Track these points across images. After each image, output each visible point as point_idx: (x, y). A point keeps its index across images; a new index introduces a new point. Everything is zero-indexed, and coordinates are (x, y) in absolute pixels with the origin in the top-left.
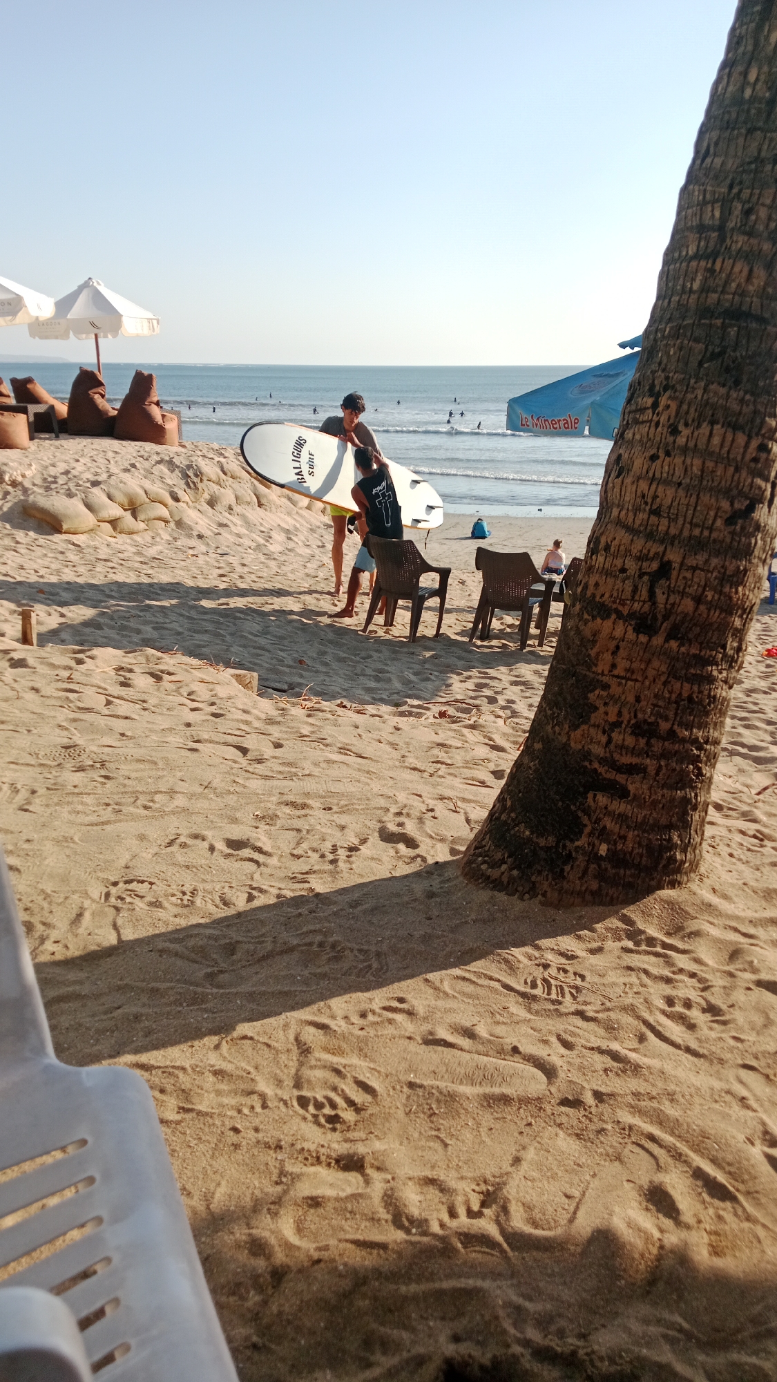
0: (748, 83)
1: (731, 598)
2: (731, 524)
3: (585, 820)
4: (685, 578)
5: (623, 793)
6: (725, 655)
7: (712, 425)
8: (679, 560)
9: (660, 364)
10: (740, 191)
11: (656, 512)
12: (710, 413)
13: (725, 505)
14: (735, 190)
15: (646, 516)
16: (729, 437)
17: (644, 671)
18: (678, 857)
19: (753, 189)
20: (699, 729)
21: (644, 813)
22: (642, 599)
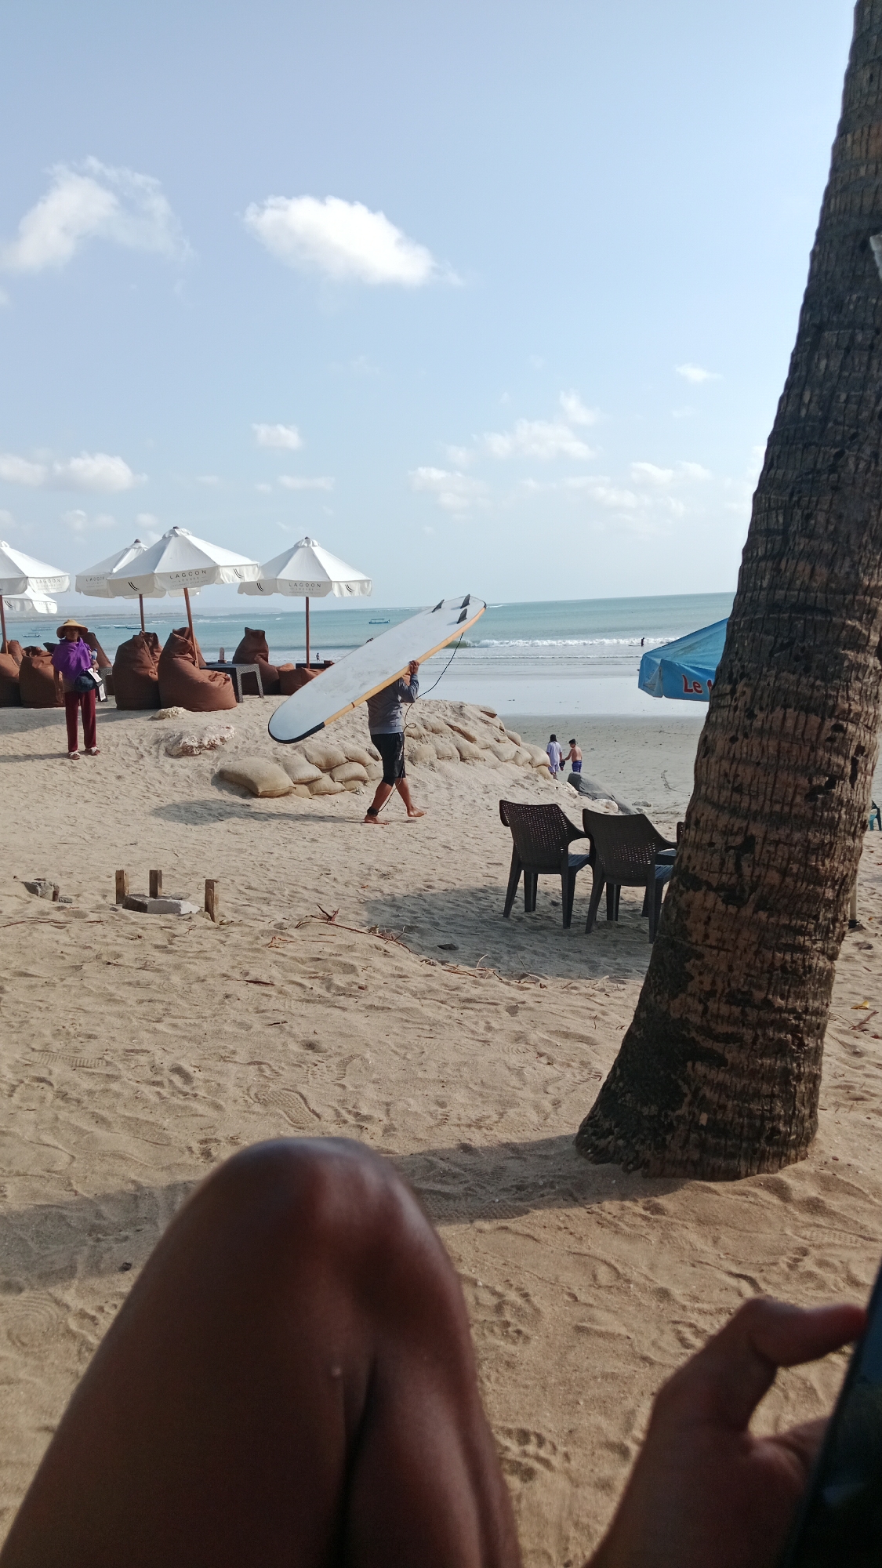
0: (804, 404)
1: (818, 870)
2: (811, 801)
3: (685, 1089)
4: (768, 851)
5: (721, 1062)
6: (818, 927)
7: (785, 709)
8: (762, 835)
9: (737, 654)
10: (800, 499)
11: (738, 790)
12: (783, 698)
13: (803, 782)
14: (795, 499)
15: (729, 793)
16: (802, 718)
17: (735, 941)
18: (782, 1128)
19: (811, 497)
20: (795, 998)
21: (745, 1082)
22: (729, 871)
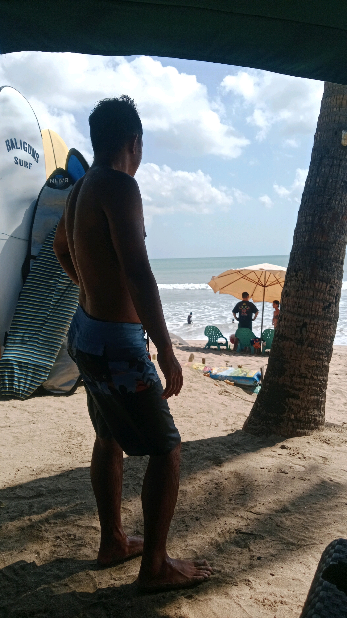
0: (317, 182)
1: (326, 333)
2: (324, 310)
3: (286, 407)
4: (311, 327)
5: (297, 397)
6: (326, 352)
8: (309, 322)
9: (297, 263)
10: (317, 213)
11: (300, 307)
13: (321, 304)
15: (297, 309)
16: (321, 284)
17: (301, 357)
18: (318, 418)
19: (321, 212)
20: (320, 376)
21: (305, 403)
22: (298, 334)
